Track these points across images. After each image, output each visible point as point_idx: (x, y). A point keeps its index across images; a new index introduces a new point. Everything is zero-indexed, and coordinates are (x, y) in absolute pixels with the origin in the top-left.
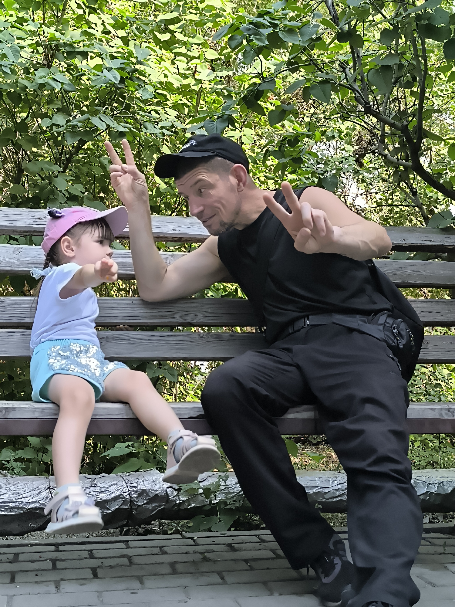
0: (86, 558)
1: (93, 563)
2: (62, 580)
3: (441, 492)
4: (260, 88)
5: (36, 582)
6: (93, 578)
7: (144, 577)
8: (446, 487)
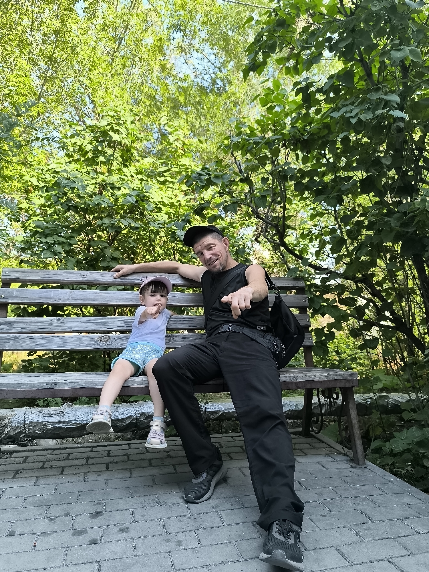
0: (105, 456)
1: (108, 460)
2: (89, 472)
3: (297, 409)
4: (203, 206)
5: (74, 474)
6: (106, 471)
7: (133, 470)
8: (299, 407)
